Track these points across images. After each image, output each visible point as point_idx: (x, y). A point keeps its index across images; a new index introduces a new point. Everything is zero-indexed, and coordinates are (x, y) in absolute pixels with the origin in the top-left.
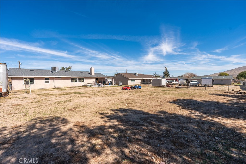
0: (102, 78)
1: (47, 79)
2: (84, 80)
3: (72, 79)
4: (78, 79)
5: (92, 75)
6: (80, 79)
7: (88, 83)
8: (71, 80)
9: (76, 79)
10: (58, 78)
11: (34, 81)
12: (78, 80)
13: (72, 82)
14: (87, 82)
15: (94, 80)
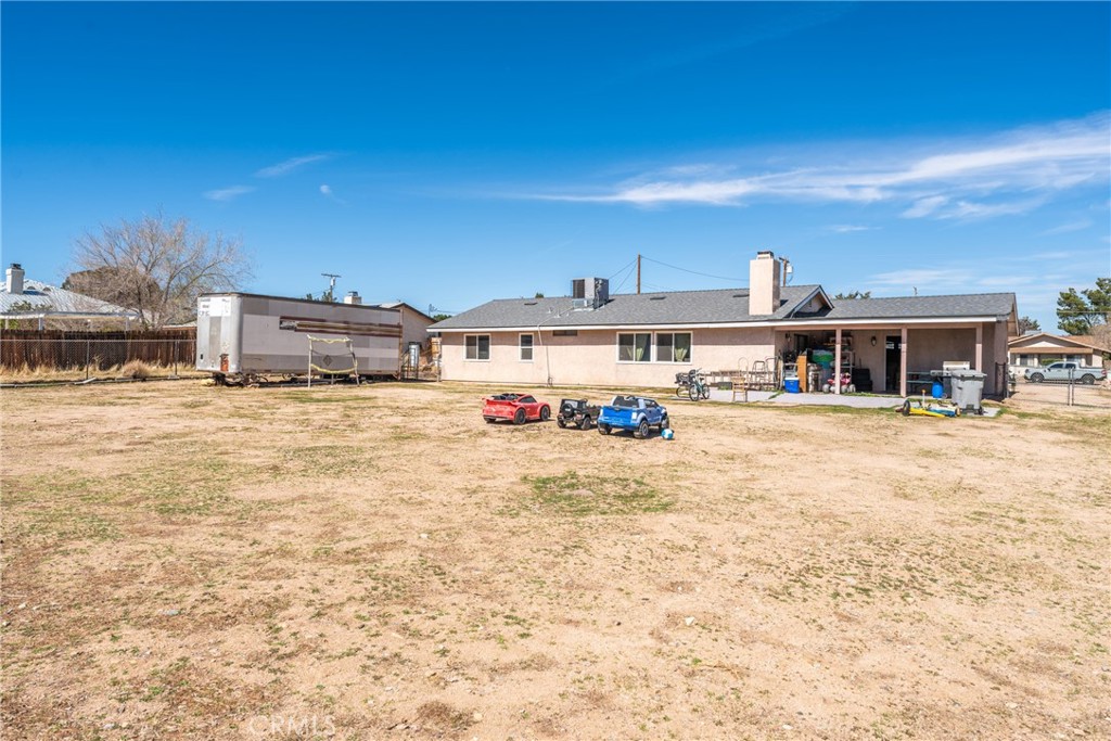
0: (839, 338)
1: (527, 340)
2: (692, 347)
3: (626, 340)
4: (654, 339)
5: (753, 311)
6: (664, 340)
7: (717, 370)
8: (617, 347)
9: (644, 341)
10: (564, 338)
11: (491, 347)
12: (654, 349)
13: (625, 356)
14: (707, 359)
15: (766, 353)
